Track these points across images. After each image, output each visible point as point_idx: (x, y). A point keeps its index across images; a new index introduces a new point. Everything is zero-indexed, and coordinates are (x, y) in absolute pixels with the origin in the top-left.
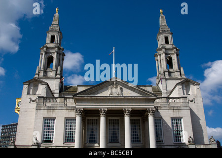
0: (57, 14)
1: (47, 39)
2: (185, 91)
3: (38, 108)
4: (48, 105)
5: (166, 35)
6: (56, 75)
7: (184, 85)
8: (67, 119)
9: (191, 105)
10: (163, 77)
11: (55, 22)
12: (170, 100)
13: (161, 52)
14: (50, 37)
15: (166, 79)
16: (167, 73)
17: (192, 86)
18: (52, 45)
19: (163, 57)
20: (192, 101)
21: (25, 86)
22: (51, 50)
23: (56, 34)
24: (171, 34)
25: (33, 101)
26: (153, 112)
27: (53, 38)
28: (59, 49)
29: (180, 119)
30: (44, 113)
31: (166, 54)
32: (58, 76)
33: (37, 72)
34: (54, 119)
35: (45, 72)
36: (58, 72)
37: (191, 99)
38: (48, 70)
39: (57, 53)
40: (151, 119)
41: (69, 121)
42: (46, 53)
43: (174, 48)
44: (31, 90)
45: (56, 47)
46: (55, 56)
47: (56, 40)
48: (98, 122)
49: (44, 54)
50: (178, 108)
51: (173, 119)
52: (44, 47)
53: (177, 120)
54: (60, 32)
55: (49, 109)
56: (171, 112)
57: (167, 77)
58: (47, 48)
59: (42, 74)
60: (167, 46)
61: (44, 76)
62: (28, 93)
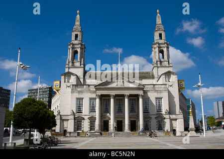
0: (78, 16)
1: (72, 37)
2: (167, 79)
3: (72, 92)
4: (78, 90)
5: (160, 32)
6: (81, 65)
7: (167, 75)
8: (91, 99)
9: (170, 89)
10: (156, 65)
11: (78, 23)
12: (156, 86)
13: (155, 46)
14: (74, 35)
15: (158, 67)
16: (159, 63)
17: (172, 75)
18: (76, 42)
19: (157, 50)
20: (171, 86)
21: (63, 77)
22: (76, 46)
23: (79, 33)
24: (164, 31)
25: (69, 87)
26: (142, 96)
27: (76, 36)
28: (82, 45)
29: (161, 98)
30: (76, 95)
31: (159, 47)
32: (82, 66)
33: (67, 63)
34: (82, 99)
35: (73, 63)
36: (82, 63)
37: (170, 85)
38: (75, 61)
39: (81, 48)
40: (141, 100)
41: (92, 100)
42: (73, 48)
43: (165, 43)
44: (66, 79)
45: (79, 44)
46: (79, 50)
47: (79, 38)
48: (109, 100)
49: (71, 49)
50: (160, 92)
51: (156, 98)
52: (71, 44)
53: (159, 99)
54: (81, 31)
55: (80, 92)
56: (156, 94)
57: (159, 65)
58: (73, 45)
59: (71, 64)
60: (161, 41)
61: (72, 65)
62: (65, 82)
